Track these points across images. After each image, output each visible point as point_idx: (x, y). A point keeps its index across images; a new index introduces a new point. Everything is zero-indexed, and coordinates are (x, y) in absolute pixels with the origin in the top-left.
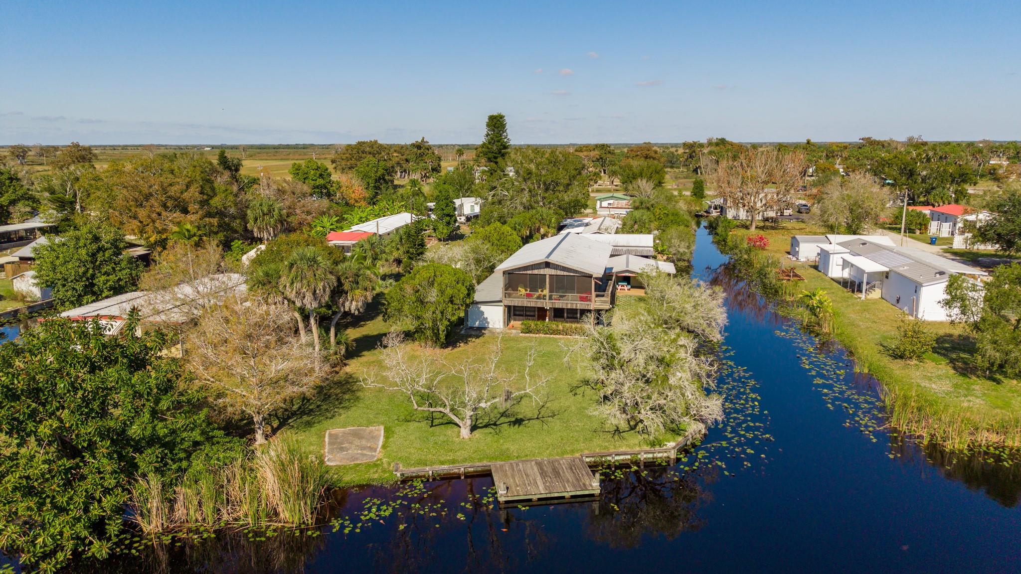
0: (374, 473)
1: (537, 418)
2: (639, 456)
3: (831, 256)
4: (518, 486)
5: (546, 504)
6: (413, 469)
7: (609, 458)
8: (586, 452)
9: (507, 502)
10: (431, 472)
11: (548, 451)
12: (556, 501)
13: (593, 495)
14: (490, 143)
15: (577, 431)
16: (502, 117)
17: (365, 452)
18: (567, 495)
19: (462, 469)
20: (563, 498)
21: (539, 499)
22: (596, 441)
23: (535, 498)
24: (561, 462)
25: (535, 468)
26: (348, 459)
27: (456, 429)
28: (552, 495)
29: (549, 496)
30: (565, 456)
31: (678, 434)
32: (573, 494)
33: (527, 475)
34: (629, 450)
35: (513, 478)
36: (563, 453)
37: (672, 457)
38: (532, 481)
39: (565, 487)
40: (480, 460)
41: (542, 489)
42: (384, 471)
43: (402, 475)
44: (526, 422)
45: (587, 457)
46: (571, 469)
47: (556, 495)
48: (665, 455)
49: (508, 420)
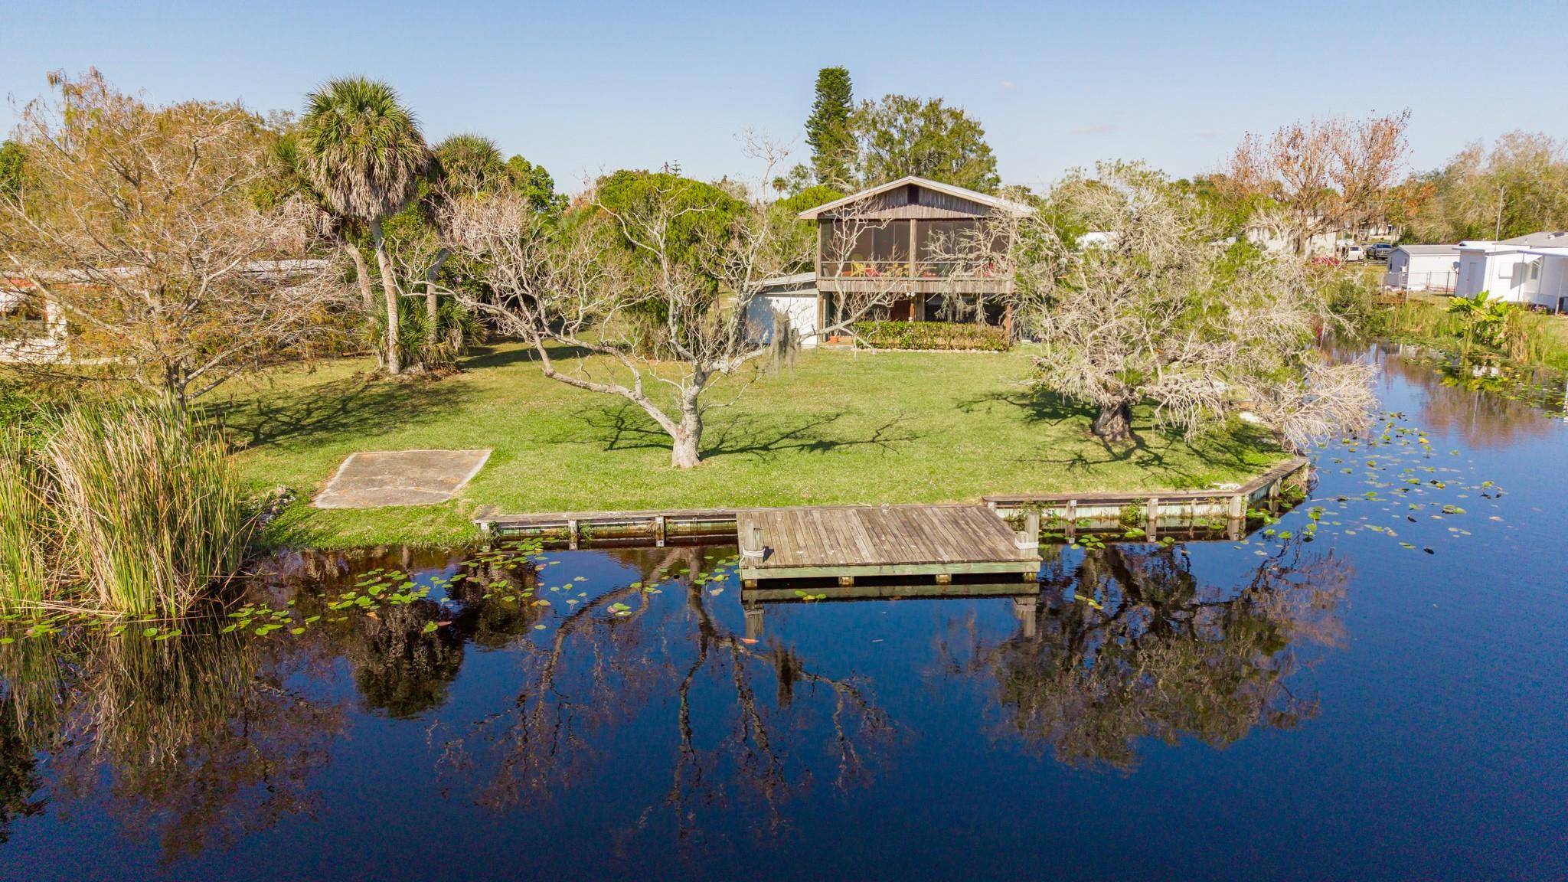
0: (424, 524)
1: (873, 441)
2: (1144, 511)
3: (1489, 258)
4: (800, 548)
5: (881, 598)
6: (527, 516)
7: (1061, 512)
8: (997, 495)
9: (763, 584)
10: (572, 524)
11: (893, 493)
12: (909, 590)
13: (1017, 578)
14: (821, 118)
15: (972, 461)
16: (843, 73)
17: (423, 489)
18: (942, 573)
19: (660, 521)
20: (930, 580)
21: (860, 581)
22: (1021, 476)
23: (847, 575)
24: (928, 512)
25: (856, 521)
26: (374, 499)
27: (664, 452)
28: (898, 571)
29: (887, 571)
30: (939, 502)
31: (1243, 470)
32: (960, 569)
33: (830, 531)
34: (1116, 492)
35: (791, 533)
36: (934, 497)
37: (1236, 514)
38: (842, 541)
39: (935, 553)
40: (707, 504)
41: (867, 553)
42: (453, 521)
43: (496, 526)
44: (843, 446)
45: (999, 504)
46: (956, 523)
47: (909, 571)
48: (1216, 509)
49: (800, 442)
